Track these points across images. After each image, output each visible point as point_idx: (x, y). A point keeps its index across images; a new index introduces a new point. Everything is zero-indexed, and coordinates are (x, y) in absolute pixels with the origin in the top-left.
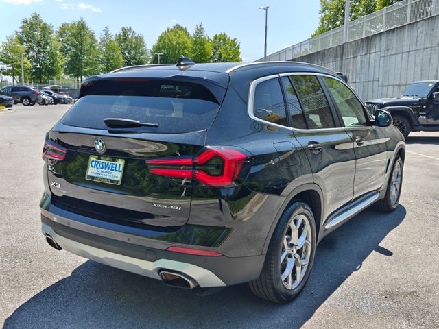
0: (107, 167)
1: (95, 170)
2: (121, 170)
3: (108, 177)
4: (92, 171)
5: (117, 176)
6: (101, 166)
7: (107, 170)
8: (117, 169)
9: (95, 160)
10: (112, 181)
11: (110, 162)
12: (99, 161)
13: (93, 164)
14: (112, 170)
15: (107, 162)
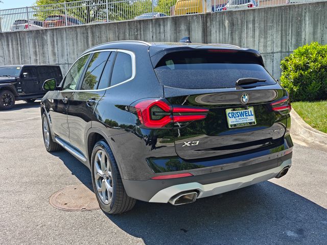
0: (242, 114)
1: (233, 119)
2: (253, 114)
3: (245, 122)
4: (231, 121)
5: (252, 119)
6: (237, 116)
7: (242, 117)
8: (250, 114)
9: (231, 112)
10: (250, 123)
11: (242, 111)
12: (234, 112)
13: (230, 115)
14: (246, 116)
15: (240, 111)
